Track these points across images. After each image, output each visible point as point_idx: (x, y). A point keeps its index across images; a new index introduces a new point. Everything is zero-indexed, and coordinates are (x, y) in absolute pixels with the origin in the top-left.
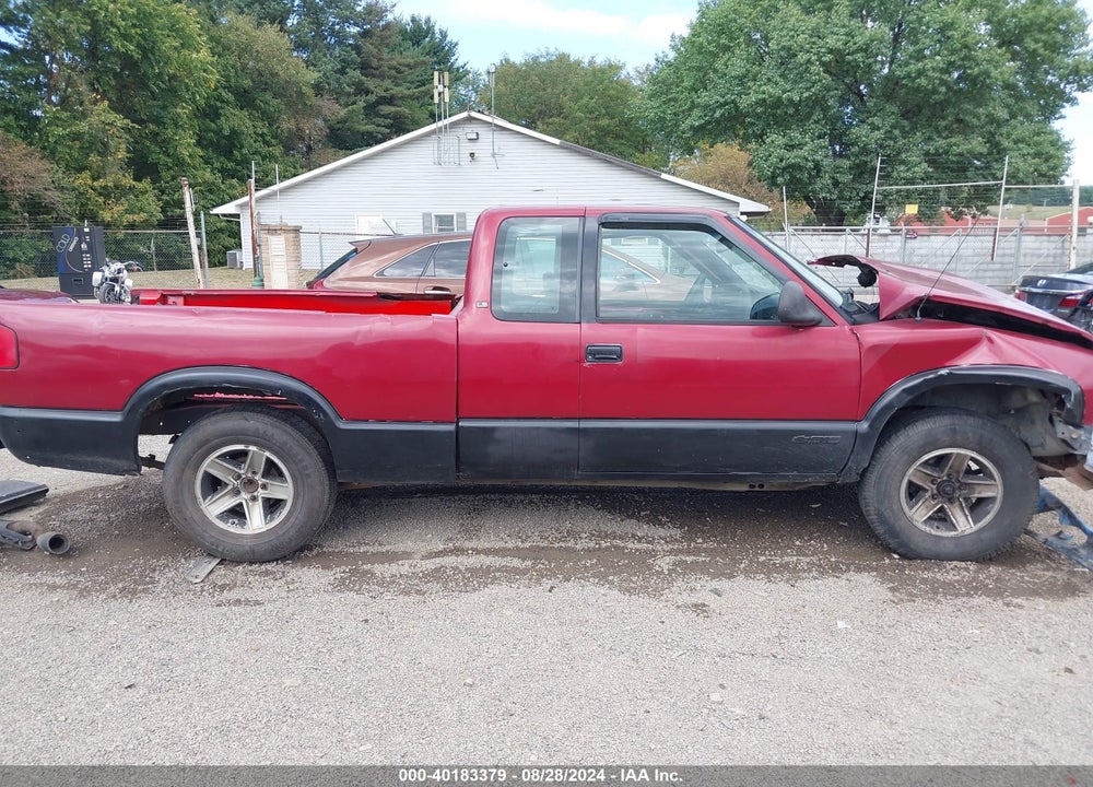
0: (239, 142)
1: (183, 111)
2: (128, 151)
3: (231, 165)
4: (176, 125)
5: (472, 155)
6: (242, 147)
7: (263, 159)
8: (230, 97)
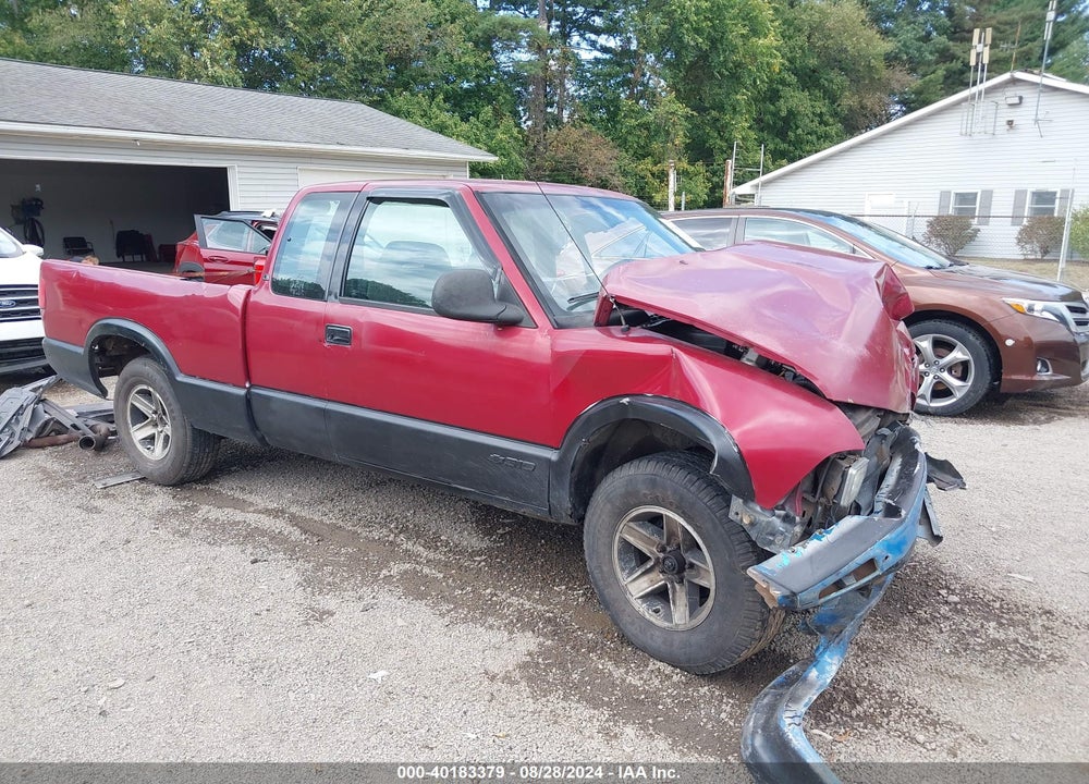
0: (795, 124)
1: (741, 97)
2: (685, 136)
3: (784, 146)
4: (734, 109)
5: (1010, 123)
6: (797, 128)
7: (818, 139)
8: (793, 79)
